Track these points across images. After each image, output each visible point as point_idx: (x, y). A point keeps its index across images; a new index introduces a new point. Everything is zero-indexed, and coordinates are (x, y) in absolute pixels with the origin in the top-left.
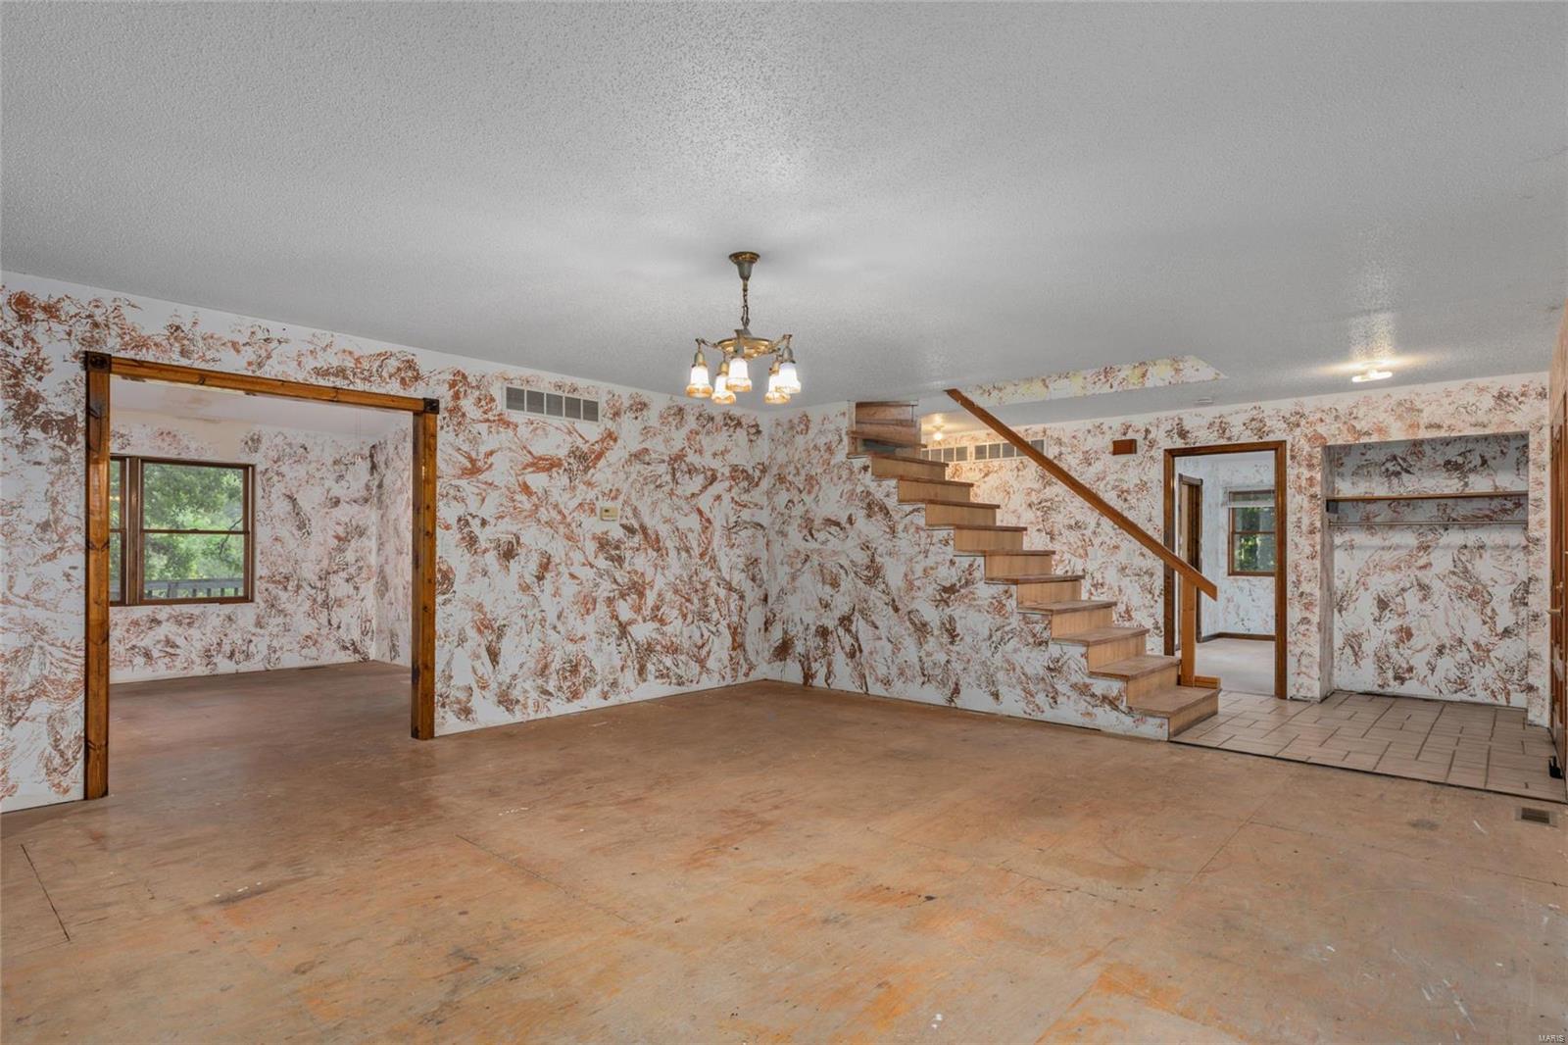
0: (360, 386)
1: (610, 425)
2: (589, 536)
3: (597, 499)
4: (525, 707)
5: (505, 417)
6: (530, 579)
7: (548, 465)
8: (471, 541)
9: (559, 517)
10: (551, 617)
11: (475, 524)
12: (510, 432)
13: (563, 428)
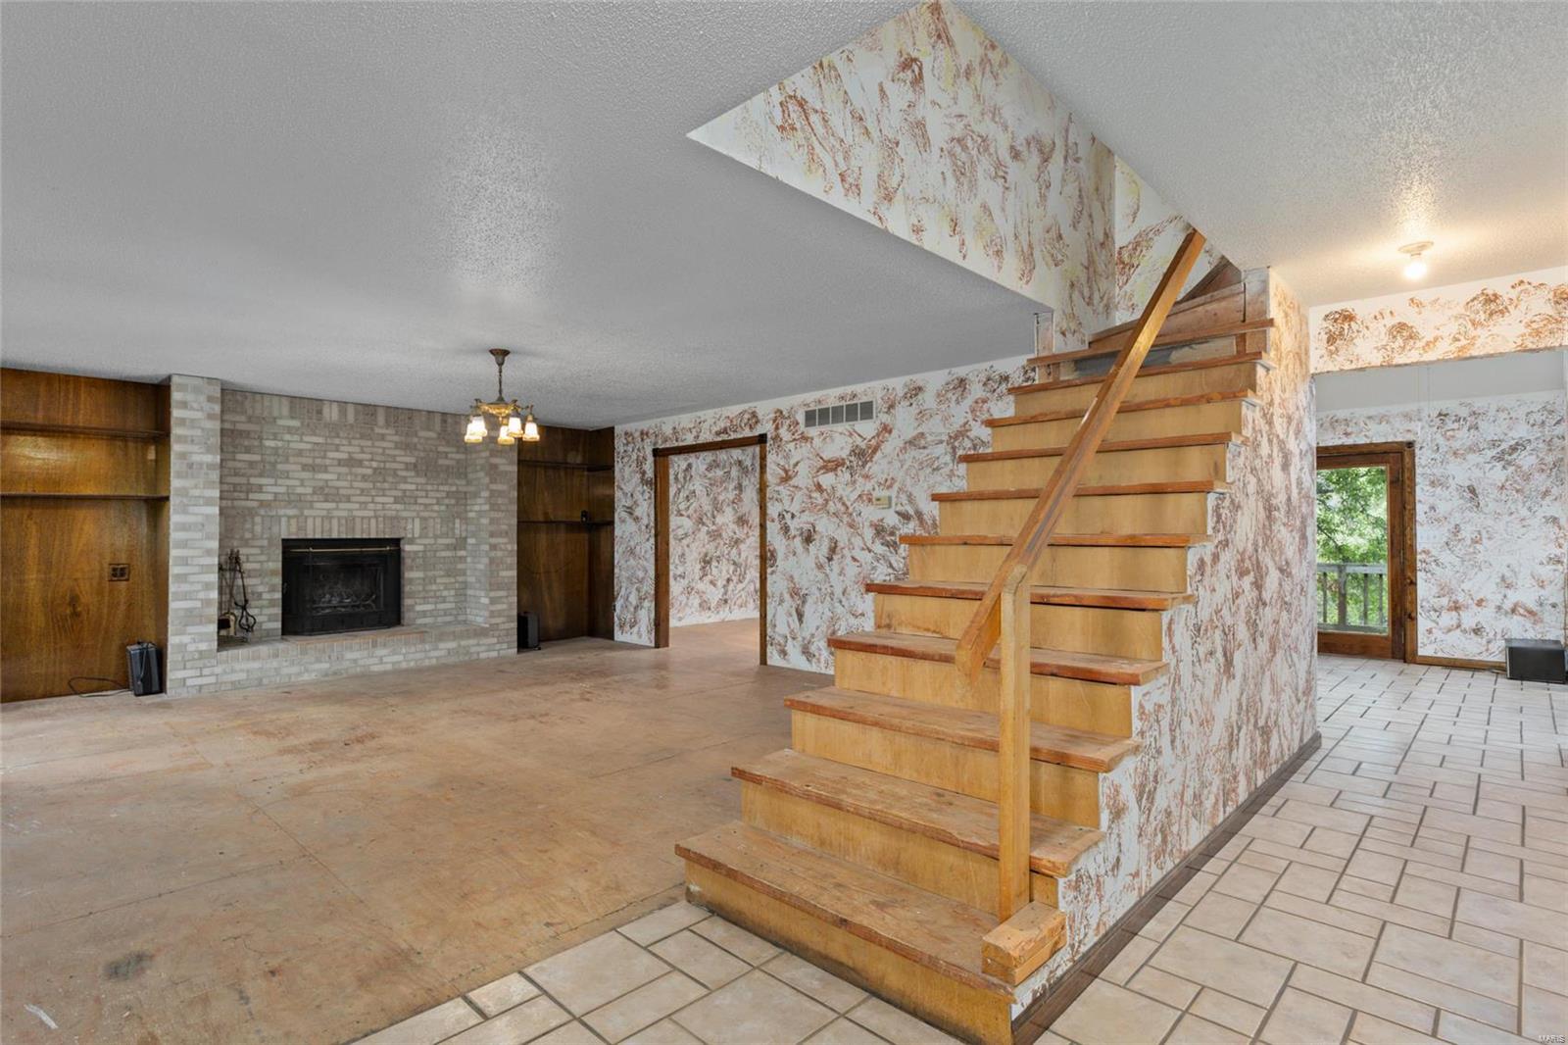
0: (733, 436)
1: (885, 418)
2: (867, 524)
3: (874, 489)
4: (819, 661)
5: (806, 435)
6: (823, 560)
7: (833, 466)
8: (786, 529)
9: (843, 509)
10: (838, 591)
11: (788, 516)
12: (808, 445)
13: (845, 431)
